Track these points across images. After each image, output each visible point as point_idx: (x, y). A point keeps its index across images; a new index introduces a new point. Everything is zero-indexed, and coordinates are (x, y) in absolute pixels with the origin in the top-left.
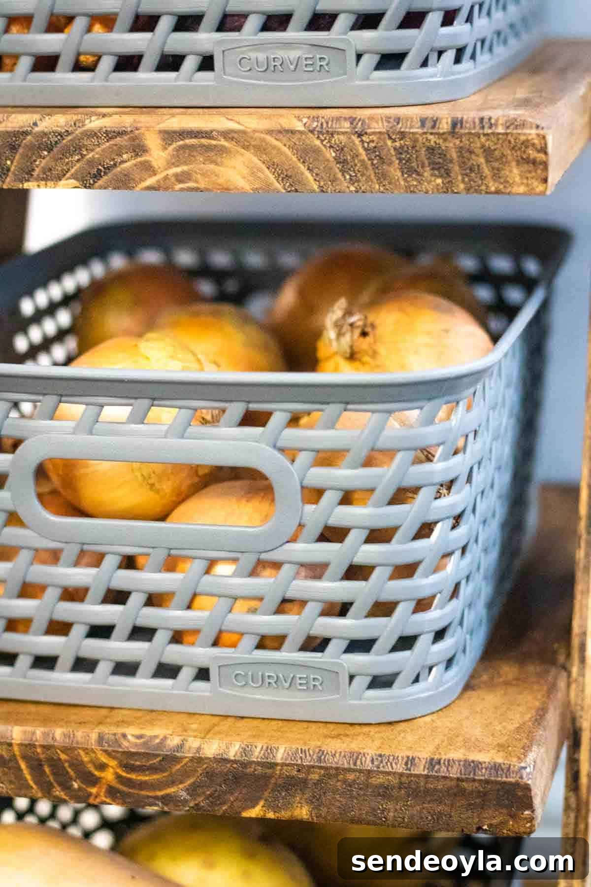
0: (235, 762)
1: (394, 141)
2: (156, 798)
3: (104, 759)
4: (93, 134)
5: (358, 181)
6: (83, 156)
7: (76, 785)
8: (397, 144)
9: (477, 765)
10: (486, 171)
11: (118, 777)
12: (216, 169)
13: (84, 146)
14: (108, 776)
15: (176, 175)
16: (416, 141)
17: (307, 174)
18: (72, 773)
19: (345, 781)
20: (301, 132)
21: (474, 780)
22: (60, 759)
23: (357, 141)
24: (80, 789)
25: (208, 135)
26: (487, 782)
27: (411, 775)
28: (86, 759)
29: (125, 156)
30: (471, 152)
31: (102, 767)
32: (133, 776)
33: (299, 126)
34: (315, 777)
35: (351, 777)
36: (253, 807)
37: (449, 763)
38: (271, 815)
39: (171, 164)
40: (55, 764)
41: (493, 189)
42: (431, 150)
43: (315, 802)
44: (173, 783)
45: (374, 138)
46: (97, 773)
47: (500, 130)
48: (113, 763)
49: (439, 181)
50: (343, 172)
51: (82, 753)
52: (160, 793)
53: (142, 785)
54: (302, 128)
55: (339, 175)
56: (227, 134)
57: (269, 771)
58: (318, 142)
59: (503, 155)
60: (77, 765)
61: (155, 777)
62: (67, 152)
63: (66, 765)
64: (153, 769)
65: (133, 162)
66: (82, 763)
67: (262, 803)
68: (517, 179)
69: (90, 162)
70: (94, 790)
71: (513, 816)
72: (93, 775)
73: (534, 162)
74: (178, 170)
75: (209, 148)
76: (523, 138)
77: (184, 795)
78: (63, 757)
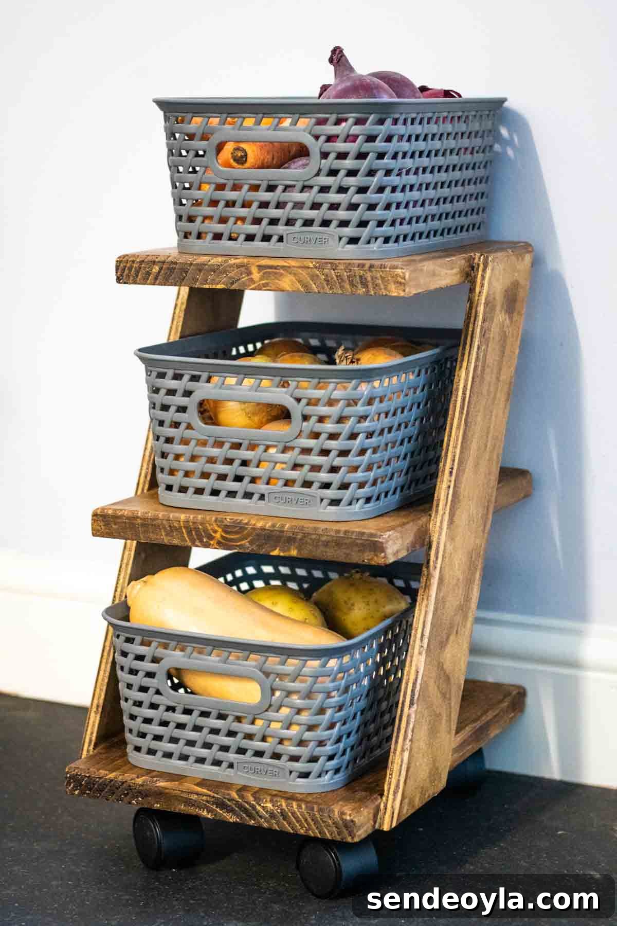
0: (268, 530)
1: (347, 272)
2: (237, 546)
3: (216, 528)
4: (231, 266)
5: (333, 289)
6: (227, 275)
7: (205, 540)
8: (348, 274)
9: (363, 533)
10: (382, 287)
11: (222, 536)
12: (280, 282)
13: (228, 271)
14: (218, 536)
15: (263, 284)
16: (355, 273)
17: (314, 285)
18: (203, 534)
19: (311, 539)
20: (312, 268)
21: (361, 539)
22: (199, 528)
23: (333, 272)
24: (207, 542)
25: (276, 268)
26: (367, 540)
27: (337, 537)
28: (209, 528)
29: (243, 276)
30: (376, 278)
31: (215, 532)
32: (228, 536)
33: (311, 265)
34: (299, 537)
35: (314, 537)
36: (275, 549)
37: (353, 532)
38: (282, 554)
39: (261, 279)
40: (197, 530)
41: (384, 294)
42: (361, 277)
43: (299, 549)
44: (243, 540)
45: (339, 271)
46: (213, 534)
47: (388, 270)
48: (220, 530)
49: (364, 290)
50: (327, 285)
51: (208, 525)
52: (238, 544)
53: (231, 540)
54: (312, 266)
55: (326, 286)
56: (283, 267)
57: (281, 534)
58: (318, 272)
59: (388, 280)
60: (205, 530)
61: (238, 536)
62: (221, 273)
63: (202, 531)
64: (236, 533)
65: (246, 278)
66: (208, 530)
67: (278, 549)
68: (394, 290)
69: (230, 278)
70: (212, 542)
71: (377, 555)
72: (211, 535)
73: (401, 283)
74: (264, 282)
75: (276, 273)
76: (396, 273)
77: (248, 545)
78: (200, 527)
